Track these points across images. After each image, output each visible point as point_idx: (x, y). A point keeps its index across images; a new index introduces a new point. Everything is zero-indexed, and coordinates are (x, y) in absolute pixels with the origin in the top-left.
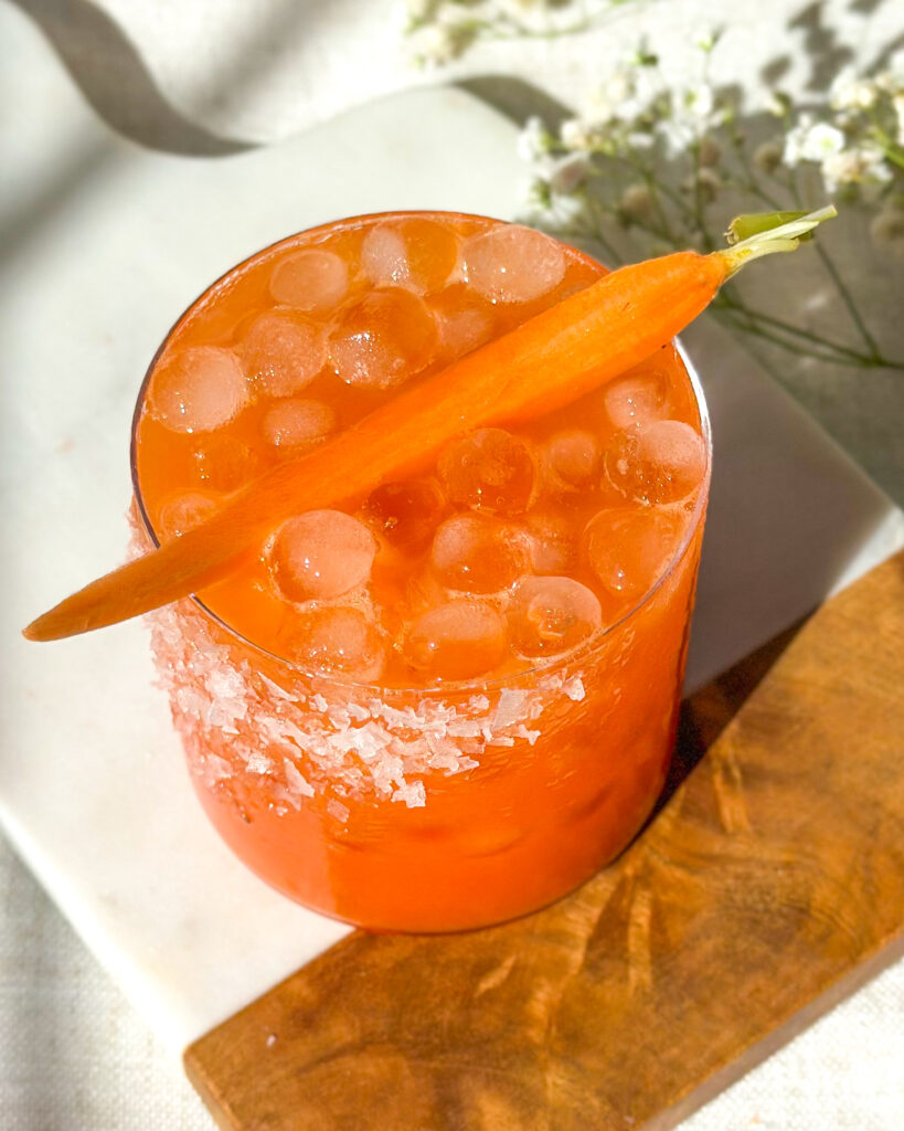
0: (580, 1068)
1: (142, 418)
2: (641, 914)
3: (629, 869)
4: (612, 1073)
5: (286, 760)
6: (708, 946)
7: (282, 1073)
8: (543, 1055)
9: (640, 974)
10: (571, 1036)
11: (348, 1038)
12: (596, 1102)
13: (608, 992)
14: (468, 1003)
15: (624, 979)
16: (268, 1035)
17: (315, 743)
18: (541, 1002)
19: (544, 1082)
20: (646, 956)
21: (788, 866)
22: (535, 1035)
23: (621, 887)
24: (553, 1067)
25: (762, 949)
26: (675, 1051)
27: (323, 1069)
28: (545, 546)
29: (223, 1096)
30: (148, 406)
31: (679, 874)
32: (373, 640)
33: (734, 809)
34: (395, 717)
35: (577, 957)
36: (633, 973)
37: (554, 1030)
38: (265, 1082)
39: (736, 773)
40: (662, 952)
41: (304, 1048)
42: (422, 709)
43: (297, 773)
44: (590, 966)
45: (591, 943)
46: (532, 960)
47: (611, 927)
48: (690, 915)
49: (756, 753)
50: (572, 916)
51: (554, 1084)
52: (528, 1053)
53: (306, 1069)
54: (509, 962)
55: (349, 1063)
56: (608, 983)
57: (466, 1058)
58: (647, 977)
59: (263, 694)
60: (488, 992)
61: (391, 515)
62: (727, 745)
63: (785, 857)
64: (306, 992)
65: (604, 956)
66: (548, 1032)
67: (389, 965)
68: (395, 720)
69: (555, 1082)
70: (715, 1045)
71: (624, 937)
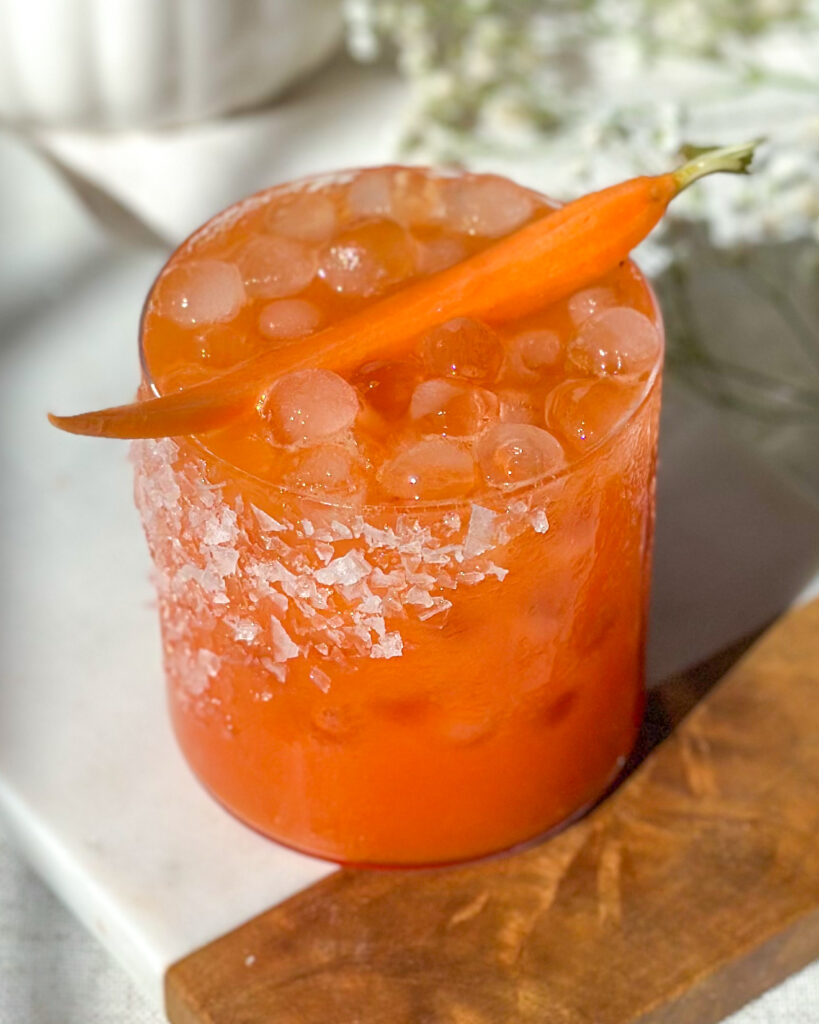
0: (550, 984)
1: (149, 312)
2: (611, 861)
3: (599, 822)
4: (581, 989)
5: (274, 618)
6: (676, 887)
7: (260, 987)
8: (514, 974)
9: (609, 908)
10: (542, 958)
11: (325, 959)
12: (565, 1012)
13: (579, 922)
14: (441, 930)
15: (595, 912)
16: (247, 956)
17: (301, 584)
18: (513, 931)
19: (515, 995)
20: (615, 894)
21: (754, 823)
22: (507, 957)
23: (592, 839)
24: (525, 983)
25: (728, 890)
26: (643, 971)
27: (300, 982)
28: (513, 409)
29: (203, 1006)
30: (156, 303)
31: (648, 829)
32: (357, 470)
33: (701, 777)
34: (376, 538)
35: (548, 895)
36: (603, 909)
37: (525, 954)
38: (245, 994)
39: (704, 747)
40: (631, 891)
41: (283, 966)
42: (400, 527)
43: (283, 632)
44: (563, 903)
45: (562, 884)
46: (506, 896)
47: (582, 871)
48: (658, 862)
49: (725, 732)
50: (544, 861)
51: (526, 998)
52: (501, 973)
53: (283, 984)
54: (482, 899)
55: (326, 979)
56: (579, 916)
57: (440, 975)
58: (616, 910)
59: (254, 535)
60: (462, 924)
61: (373, 380)
62: (696, 724)
63: (749, 815)
64: (284, 922)
65: (576, 894)
66: (520, 955)
67: (365, 901)
68: (375, 542)
69: (527, 998)
70: (682, 966)
71: (594, 879)
